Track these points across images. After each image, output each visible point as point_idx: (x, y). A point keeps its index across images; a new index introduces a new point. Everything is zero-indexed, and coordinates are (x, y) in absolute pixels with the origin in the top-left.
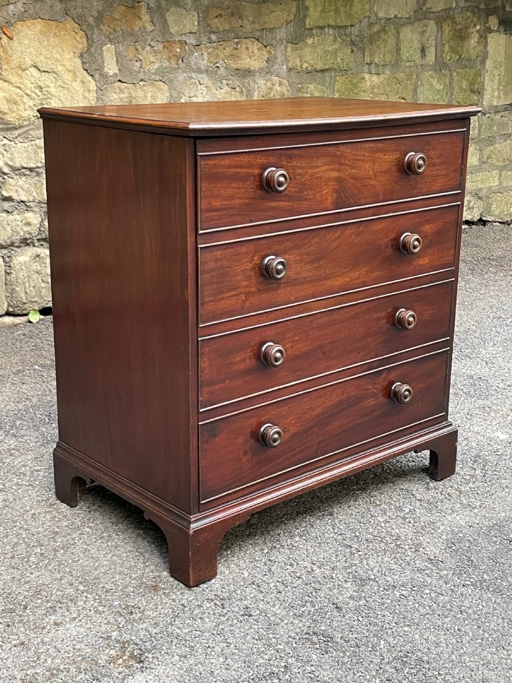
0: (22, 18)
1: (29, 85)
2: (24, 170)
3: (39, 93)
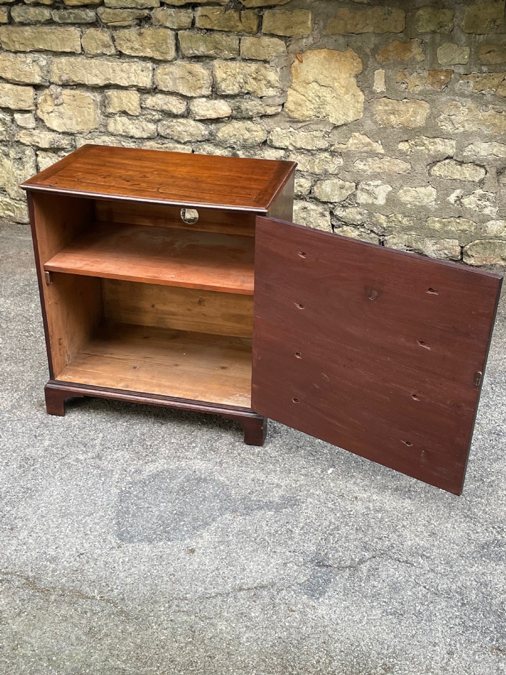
0: (311, 48)
1: (311, 94)
2: (302, 150)
3: (318, 100)
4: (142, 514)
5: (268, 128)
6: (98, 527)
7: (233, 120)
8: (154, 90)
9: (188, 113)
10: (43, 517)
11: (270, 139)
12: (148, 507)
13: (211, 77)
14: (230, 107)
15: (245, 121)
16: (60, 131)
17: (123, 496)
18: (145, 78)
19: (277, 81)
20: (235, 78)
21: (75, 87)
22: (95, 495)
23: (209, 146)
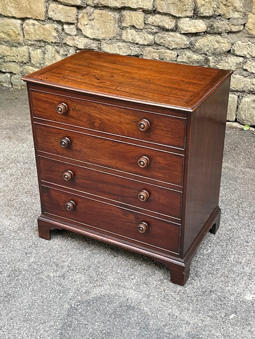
4: (80, 329)
5: (232, 41)
6: (46, 334)
7: (208, 35)
8: (154, 12)
9: (177, 28)
10: (11, 319)
11: (233, 49)
12: (86, 324)
13: (194, 3)
14: (206, 25)
15: (216, 35)
16: (91, 38)
17: (71, 312)
18: (149, 3)
19: (241, 7)
20: (211, 4)
21: (102, 8)
22: (52, 307)
23: (189, 52)
